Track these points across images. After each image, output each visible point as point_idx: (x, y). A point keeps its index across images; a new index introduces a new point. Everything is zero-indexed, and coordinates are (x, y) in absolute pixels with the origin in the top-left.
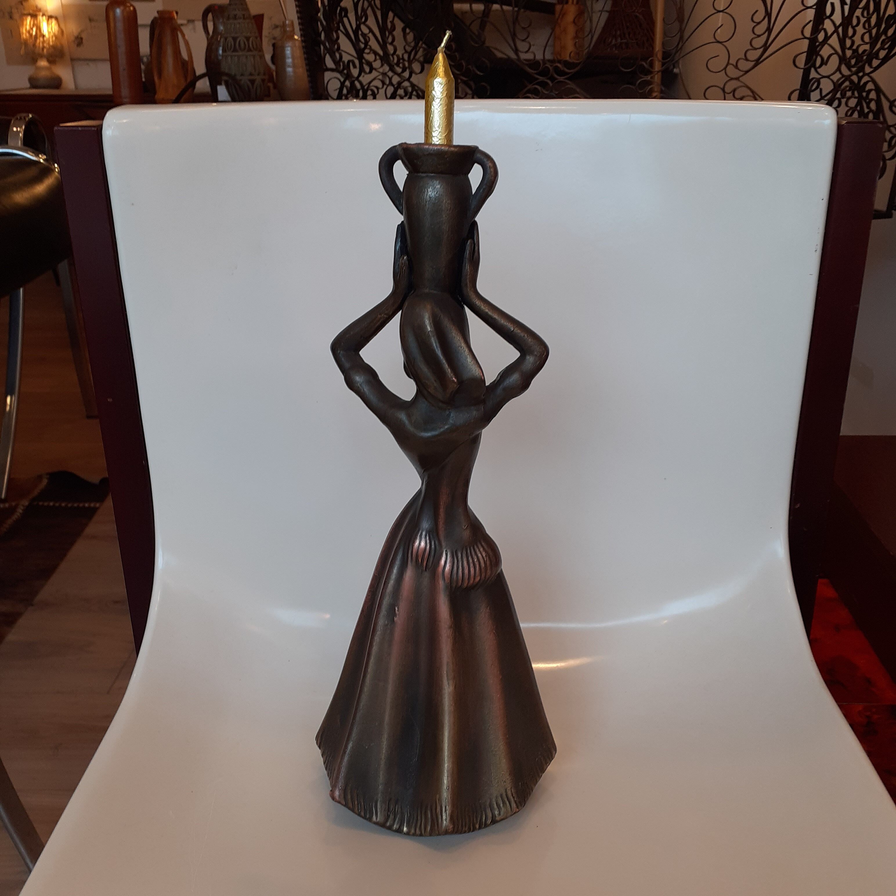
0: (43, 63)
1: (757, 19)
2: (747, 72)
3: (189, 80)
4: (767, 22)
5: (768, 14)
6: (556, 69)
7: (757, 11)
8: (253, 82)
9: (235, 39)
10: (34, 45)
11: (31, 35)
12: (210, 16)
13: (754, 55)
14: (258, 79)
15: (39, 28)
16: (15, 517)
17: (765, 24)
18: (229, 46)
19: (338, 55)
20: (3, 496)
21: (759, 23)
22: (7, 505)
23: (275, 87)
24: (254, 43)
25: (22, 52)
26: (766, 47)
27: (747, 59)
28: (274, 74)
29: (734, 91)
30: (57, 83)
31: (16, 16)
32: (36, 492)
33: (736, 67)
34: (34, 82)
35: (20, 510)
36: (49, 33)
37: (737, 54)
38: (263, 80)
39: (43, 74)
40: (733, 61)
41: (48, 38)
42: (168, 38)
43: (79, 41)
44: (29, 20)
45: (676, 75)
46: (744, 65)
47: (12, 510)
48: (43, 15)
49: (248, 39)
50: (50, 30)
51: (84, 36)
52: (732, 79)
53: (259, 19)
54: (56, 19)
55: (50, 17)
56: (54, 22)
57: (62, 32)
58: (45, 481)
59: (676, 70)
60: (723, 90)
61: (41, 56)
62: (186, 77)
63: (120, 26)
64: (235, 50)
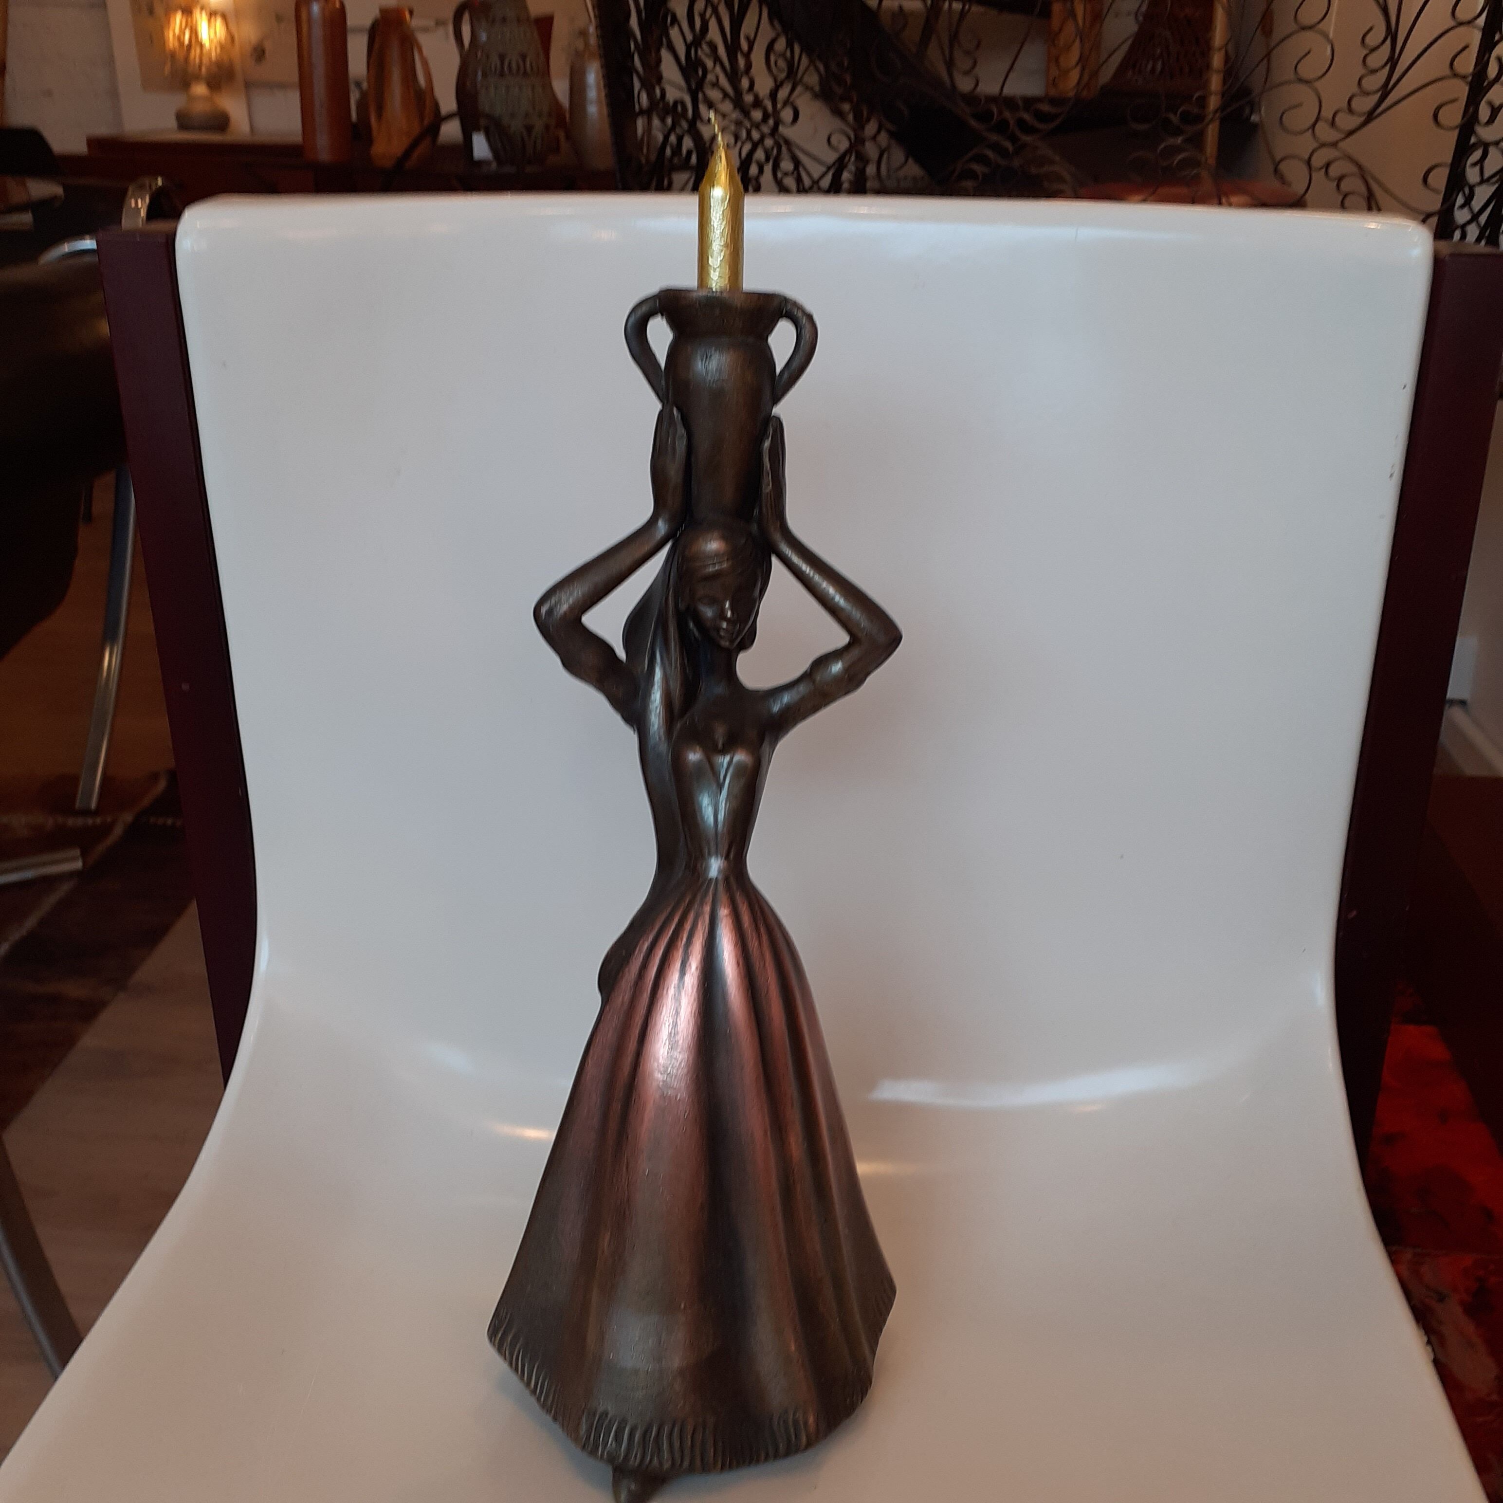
0: (200, 89)
1: (1371, 41)
2: (1351, 133)
3: (426, 122)
4: (1389, 49)
5: (1391, 34)
6: (1021, 123)
7: (1371, 29)
8: (529, 129)
9: (502, 57)
10: (187, 59)
11: (181, 43)
12: (466, 17)
13: (1363, 104)
14: (539, 125)
15: (194, 32)
16: (110, 840)
17: (1385, 51)
18: (493, 69)
19: (658, 92)
20: (93, 805)
21: (1373, 50)
22: (98, 820)
23: (568, 137)
24: (534, 64)
25: (167, 69)
26: (1385, 91)
27: (1350, 110)
28: (568, 116)
29: (1328, 166)
30: (221, 122)
31: (159, 10)
32: (146, 801)
33: (1333, 123)
34: (184, 121)
35: (118, 831)
36: (211, 41)
37: (1333, 101)
38: (547, 127)
39: (200, 108)
40: (1327, 113)
41: (209, 50)
42: (394, 53)
43: (259, 53)
44: (178, 19)
45: (1255, 127)
46: (1347, 122)
47: (107, 829)
48: (202, 9)
49: (524, 57)
50: (212, 35)
51: (268, 45)
52: (1323, 145)
53: (545, 25)
54: (224, 17)
55: (212, 14)
56: (219, 24)
57: (231, 37)
58: (162, 785)
59: (1254, 118)
60: (1309, 163)
61: (197, 78)
62: (422, 117)
63: (318, 32)
64: (502, 75)
